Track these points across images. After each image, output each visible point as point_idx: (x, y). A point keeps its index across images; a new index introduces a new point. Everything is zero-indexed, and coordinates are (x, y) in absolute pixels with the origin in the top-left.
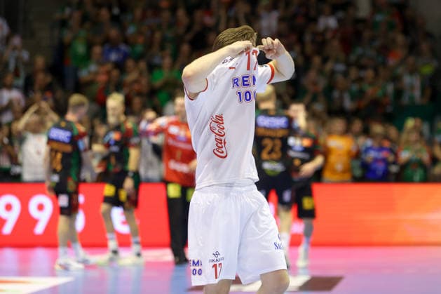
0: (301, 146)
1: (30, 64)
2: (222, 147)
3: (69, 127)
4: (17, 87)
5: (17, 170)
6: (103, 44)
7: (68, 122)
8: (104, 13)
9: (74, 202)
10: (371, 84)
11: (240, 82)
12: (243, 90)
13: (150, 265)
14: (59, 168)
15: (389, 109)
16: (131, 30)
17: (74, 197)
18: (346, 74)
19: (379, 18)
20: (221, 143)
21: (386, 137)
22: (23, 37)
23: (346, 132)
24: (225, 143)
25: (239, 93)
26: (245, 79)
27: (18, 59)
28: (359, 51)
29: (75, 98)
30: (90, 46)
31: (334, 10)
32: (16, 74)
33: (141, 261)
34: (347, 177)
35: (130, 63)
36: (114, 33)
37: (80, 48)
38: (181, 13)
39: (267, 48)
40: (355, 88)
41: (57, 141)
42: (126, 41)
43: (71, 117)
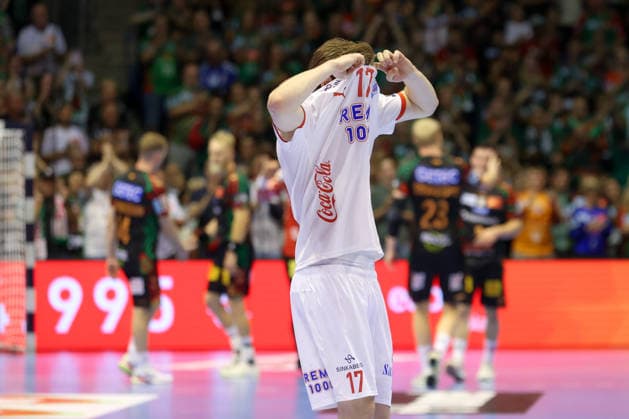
0: (486, 207)
1: (96, 90)
2: (330, 207)
3: (139, 181)
4: (77, 124)
5: (77, 241)
6: (199, 62)
7: (139, 173)
8: (201, 19)
9: (153, 287)
10: (581, 119)
11: (350, 115)
12: (354, 124)
13: (267, 377)
14: (126, 239)
15: (607, 155)
16: (239, 42)
17: (153, 280)
18: (545, 105)
19: (593, 25)
20: (328, 202)
21: (601, 193)
22: (85, 54)
23: (547, 186)
24: (334, 201)
25: (349, 130)
26: (356, 109)
27: (78, 85)
28: (565, 71)
29: (149, 139)
30: (181, 65)
31: (528, 13)
32: (76, 105)
33: (255, 371)
34: (547, 251)
35: (237, 90)
36: (214, 46)
37: (167, 68)
38: (310, 18)
39: (384, 65)
40: (559, 125)
41: (124, 200)
42: (232, 59)
43: (143, 165)
